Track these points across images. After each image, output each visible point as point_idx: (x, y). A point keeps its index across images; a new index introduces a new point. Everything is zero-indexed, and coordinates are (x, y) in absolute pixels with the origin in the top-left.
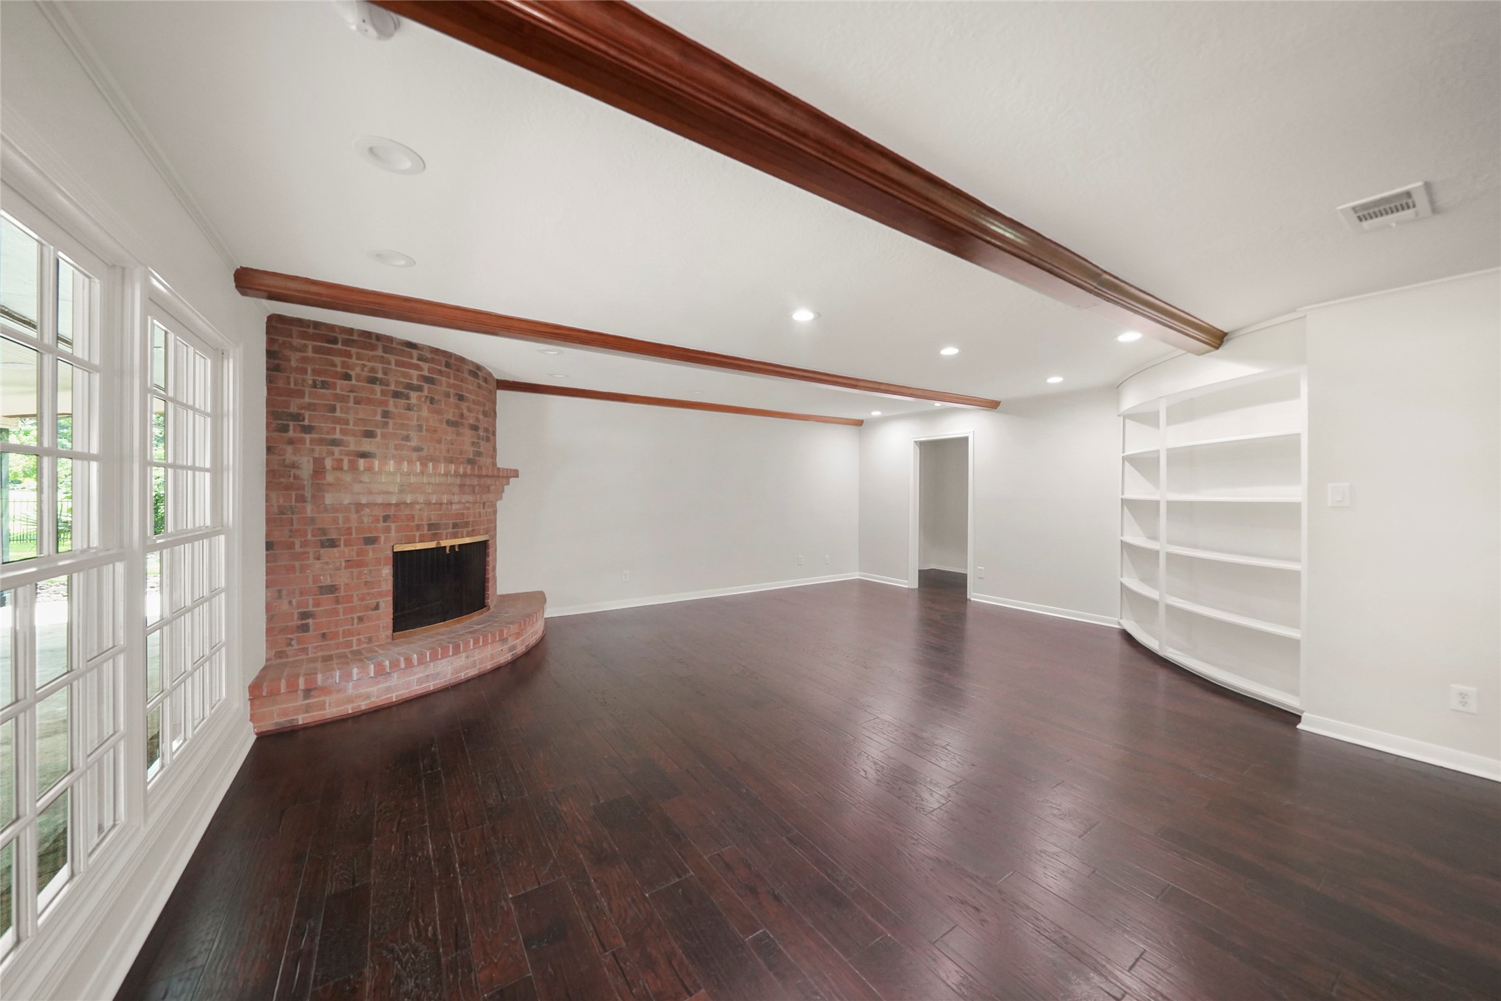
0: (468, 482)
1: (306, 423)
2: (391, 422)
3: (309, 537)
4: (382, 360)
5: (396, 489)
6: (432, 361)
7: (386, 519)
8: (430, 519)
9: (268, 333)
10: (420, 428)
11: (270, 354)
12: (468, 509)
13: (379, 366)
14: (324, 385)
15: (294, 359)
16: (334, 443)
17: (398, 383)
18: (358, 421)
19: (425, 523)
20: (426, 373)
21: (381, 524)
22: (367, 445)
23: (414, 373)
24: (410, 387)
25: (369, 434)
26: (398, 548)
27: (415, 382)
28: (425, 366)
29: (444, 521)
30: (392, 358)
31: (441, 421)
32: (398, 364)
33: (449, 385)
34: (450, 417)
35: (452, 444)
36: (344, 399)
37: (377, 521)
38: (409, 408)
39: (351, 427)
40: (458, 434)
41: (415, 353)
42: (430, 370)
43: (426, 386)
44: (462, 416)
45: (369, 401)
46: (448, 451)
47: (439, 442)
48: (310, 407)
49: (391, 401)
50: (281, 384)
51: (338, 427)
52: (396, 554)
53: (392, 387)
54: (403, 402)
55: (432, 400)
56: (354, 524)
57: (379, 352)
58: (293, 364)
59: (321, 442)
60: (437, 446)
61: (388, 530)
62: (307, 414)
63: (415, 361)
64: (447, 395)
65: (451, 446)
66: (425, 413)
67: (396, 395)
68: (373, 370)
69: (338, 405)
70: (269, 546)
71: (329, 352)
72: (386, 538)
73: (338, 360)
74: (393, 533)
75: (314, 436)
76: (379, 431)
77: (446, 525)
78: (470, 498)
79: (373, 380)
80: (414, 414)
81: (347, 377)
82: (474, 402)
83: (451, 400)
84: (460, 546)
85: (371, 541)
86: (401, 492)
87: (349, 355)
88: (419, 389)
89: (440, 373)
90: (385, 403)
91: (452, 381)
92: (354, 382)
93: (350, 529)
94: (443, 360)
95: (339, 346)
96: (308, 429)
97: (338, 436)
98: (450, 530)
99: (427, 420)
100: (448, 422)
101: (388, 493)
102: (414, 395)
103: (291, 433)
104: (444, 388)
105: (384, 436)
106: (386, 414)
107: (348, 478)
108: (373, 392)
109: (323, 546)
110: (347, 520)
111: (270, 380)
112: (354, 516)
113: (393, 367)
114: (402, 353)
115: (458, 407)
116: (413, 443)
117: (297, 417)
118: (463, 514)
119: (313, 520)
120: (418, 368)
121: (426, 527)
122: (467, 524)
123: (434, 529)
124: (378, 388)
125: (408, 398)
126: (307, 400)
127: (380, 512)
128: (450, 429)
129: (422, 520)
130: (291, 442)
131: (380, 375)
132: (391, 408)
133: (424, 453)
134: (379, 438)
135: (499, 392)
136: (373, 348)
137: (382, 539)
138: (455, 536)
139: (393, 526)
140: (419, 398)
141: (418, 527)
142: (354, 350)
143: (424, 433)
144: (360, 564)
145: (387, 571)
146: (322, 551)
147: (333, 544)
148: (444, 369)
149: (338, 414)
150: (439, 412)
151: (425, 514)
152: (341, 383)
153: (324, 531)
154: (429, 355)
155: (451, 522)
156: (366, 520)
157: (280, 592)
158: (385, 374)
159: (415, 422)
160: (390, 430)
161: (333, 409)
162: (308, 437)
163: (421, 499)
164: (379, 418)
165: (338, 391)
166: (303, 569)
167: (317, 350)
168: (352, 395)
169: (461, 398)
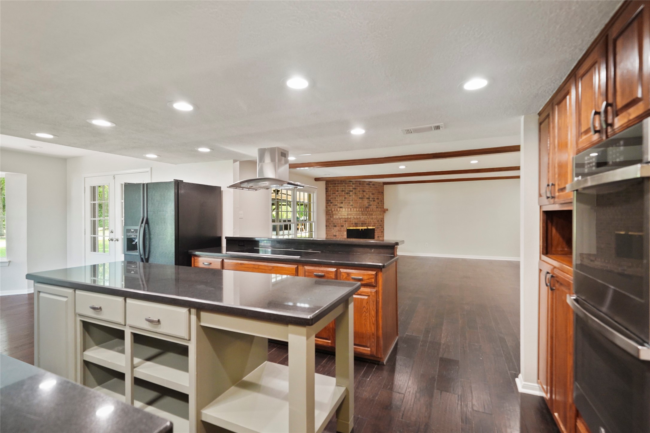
0: (364, 213)
1: (331, 201)
2: (346, 200)
3: (332, 225)
4: (345, 186)
5: (346, 215)
6: (356, 184)
7: (345, 221)
8: (355, 222)
9: (326, 185)
10: (352, 200)
11: (326, 189)
12: (366, 220)
13: (344, 187)
14: (334, 193)
15: (329, 188)
16: (336, 205)
17: (347, 191)
18: (340, 200)
19: (354, 223)
20: (354, 187)
21: (344, 223)
22: (342, 205)
23: (351, 188)
24: (350, 191)
25: (342, 203)
26: (348, 228)
27: (351, 190)
28: (354, 185)
29: (359, 222)
30: (346, 185)
31: (358, 198)
32: (348, 186)
33: (360, 189)
34: (360, 197)
35: (361, 203)
36: (337, 196)
37: (343, 222)
38: (350, 196)
39: (338, 202)
40: (363, 201)
41: (351, 183)
42: (355, 186)
43: (354, 190)
44: (364, 196)
45: (342, 196)
46: (360, 205)
47: (357, 203)
48: (332, 198)
49: (346, 195)
50: (327, 194)
51: (336, 202)
52: (347, 230)
53: (346, 192)
54: (349, 195)
55: (355, 193)
56: (339, 222)
57: (344, 184)
58: (329, 190)
59: (333, 205)
60: (357, 204)
61: (345, 224)
62: (331, 200)
63: (351, 185)
64: (360, 191)
65: (360, 204)
66: (354, 197)
67: (347, 193)
68: (343, 189)
69: (336, 197)
70: (326, 226)
71: (335, 186)
72: (345, 226)
73: (336, 188)
74: (347, 225)
75: (333, 204)
76: (344, 202)
77: (359, 224)
78: (366, 217)
79: (342, 191)
80: (351, 197)
81: (338, 191)
82: (368, 192)
83: (361, 192)
84: (364, 229)
85: (342, 226)
86: (347, 215)
87: (338, 186)
88: (352, 191)
89: (358, 186)
90: (345, 196)
91: (361, 187)
92: (339, 192)
93: (338, 223)
94: (358, 183)
95: (337, 185)
96: (331, 203)
97: (336, 204)
98: (361, 225)
99: (354, 198)
100: (360, 198)
101: (345, 216)
102: (351, 193)
103: (329, 204)
104: (359, 190)
105: (345, 203)
106: (345, 198)
107: (337, 212)
108: (342, 193)
109: (334, 227)
110: (338, 221)
111: (326, 194)
112: (339, 221)
113: (347, 187)
114: (349, 184)
115: (363, 194)
116: (351, 204)
117: (330, 201)
118: (364, 221)
119: (332, 221)
120: (352, 186)
121: (354, 224)
122: (366, 224)
123: (356, 225)
124: (343, 192)
125: (350, 194)
126: (331, 197)
127: (344, 220)
128: (360, 200)
129: (353, 222)
130: (329, 206)
131: (344, 190)
132: (346, 196)
133: (354, 206)
134: (344, 204)
135: (385, 186)
136: (343, 184)
137: (344, 226)
138: (362, 226)
139: (347, 223)
140: (352, 193)
141: (352, 224)
142: (339, 185)
143: (353, 201)
144: (340, 231)
145: (345, 233)
146: (334, 228)
147: (335, 226)
148: (359, 185)
149: (336, 199)
150: (357, 196)
151: (354, 221)
152: (337, 193)
153: (334, 224)
154: (355, 183)
155: (361, 223)
156: (341, 221)
157: (328, 235)
158: (345, 189)
159: (351, 199)
160: (346, 201)
161: (335, 198)
162: (331, 204)
163: (352, 217)
164: (344, 199)
165: (336, 194)
166: (331, 231)
167: (333, 186)
168: (339, 195)
169: (364, 191)
